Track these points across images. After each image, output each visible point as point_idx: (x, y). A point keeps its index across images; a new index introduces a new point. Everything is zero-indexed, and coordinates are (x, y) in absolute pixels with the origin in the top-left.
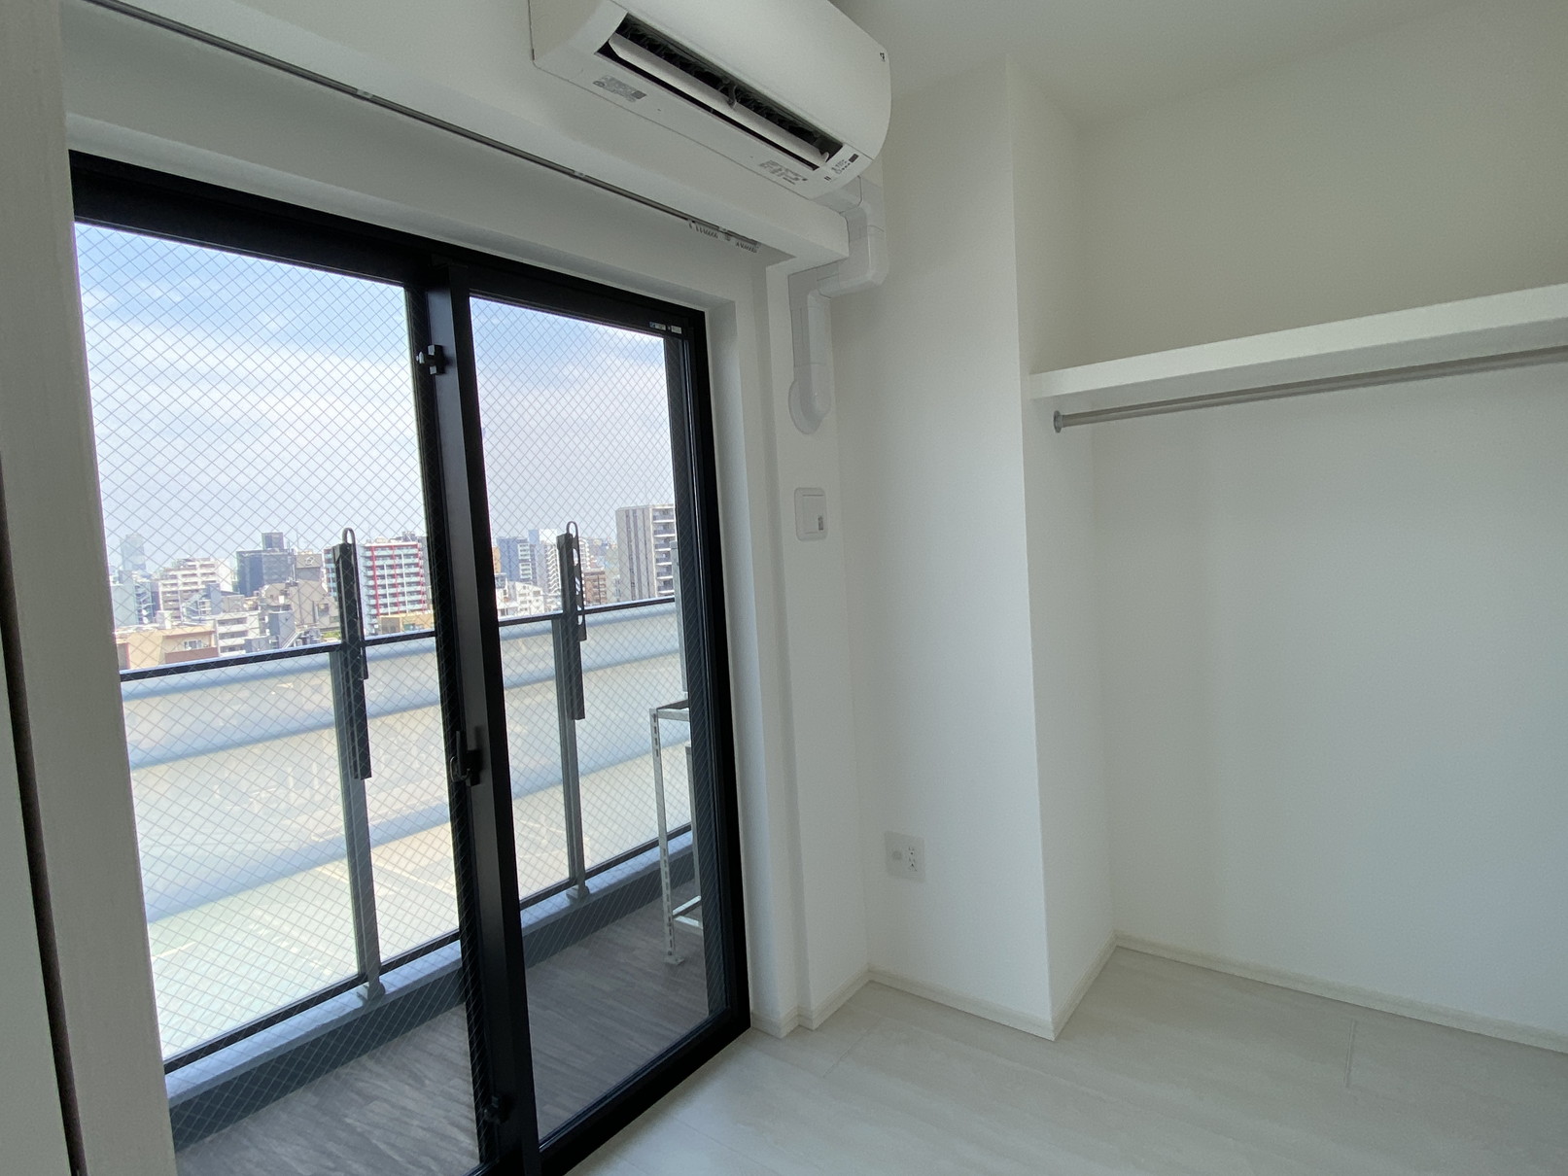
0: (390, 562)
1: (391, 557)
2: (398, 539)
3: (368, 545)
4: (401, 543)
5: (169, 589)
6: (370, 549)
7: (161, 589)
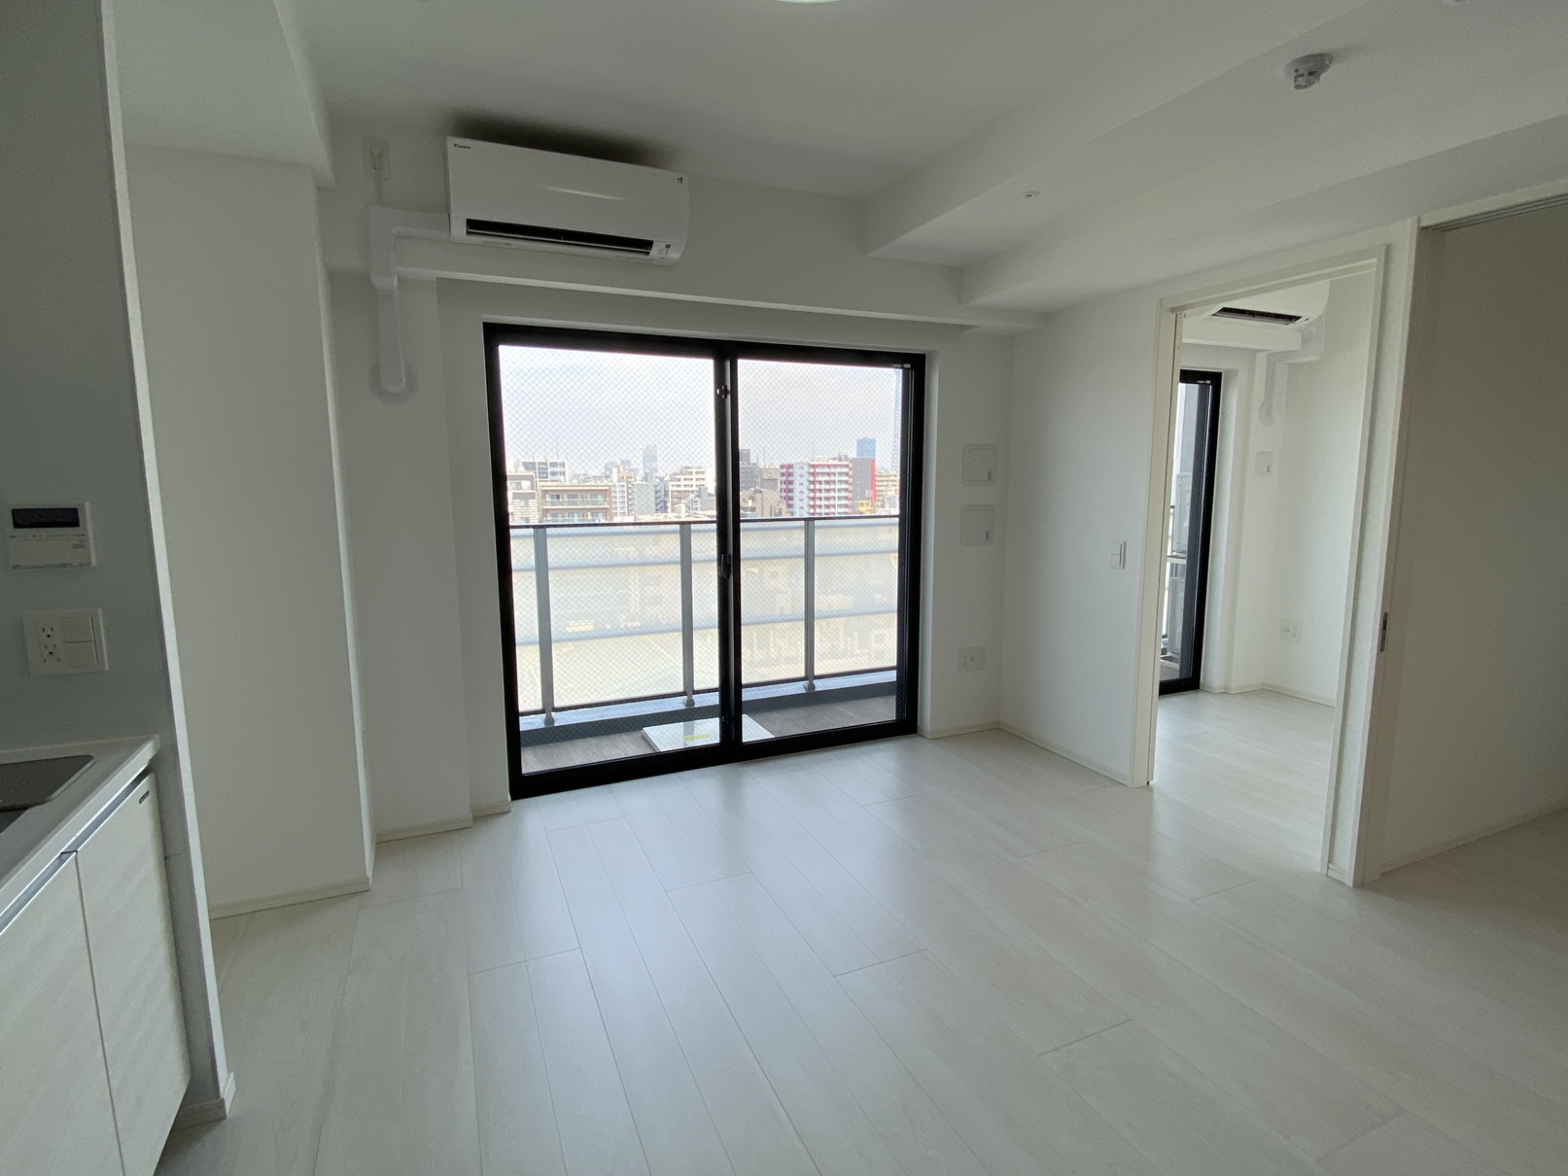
0: (826, 478)
1: (829, 474)
2: (835, 459)
3: (812, 463)
4: (836, 462)
5: (675, 488)
6: (813, 466)
7: (670, 489)
